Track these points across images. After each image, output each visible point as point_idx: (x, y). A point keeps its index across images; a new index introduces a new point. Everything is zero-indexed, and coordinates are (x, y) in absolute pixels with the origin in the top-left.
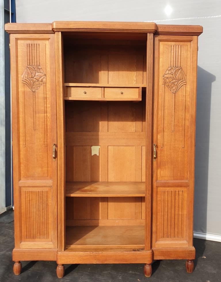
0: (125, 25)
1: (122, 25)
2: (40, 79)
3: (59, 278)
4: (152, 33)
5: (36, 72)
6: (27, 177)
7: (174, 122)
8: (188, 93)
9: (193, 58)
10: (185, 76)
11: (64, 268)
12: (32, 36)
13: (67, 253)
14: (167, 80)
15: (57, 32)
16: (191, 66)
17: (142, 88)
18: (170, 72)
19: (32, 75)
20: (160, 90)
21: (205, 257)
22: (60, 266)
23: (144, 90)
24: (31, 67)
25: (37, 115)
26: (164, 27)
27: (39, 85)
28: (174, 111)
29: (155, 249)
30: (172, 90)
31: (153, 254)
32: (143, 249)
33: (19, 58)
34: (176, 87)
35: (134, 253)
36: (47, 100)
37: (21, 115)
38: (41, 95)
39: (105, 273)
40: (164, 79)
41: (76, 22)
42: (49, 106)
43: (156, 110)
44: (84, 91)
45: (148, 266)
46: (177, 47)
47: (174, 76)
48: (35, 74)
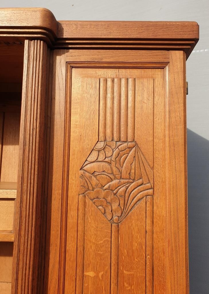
9: (173, 115)
10: (148, 169)
14: (94, 181)
16: (167, 139)
18: (102, 157)
20: (72, 214)
28: (117, 284)
30: (108, 210)
34: (122, 202)
40: (82, 176)
43: (54, 281)
46: (123, 82)
47: (114, 169)
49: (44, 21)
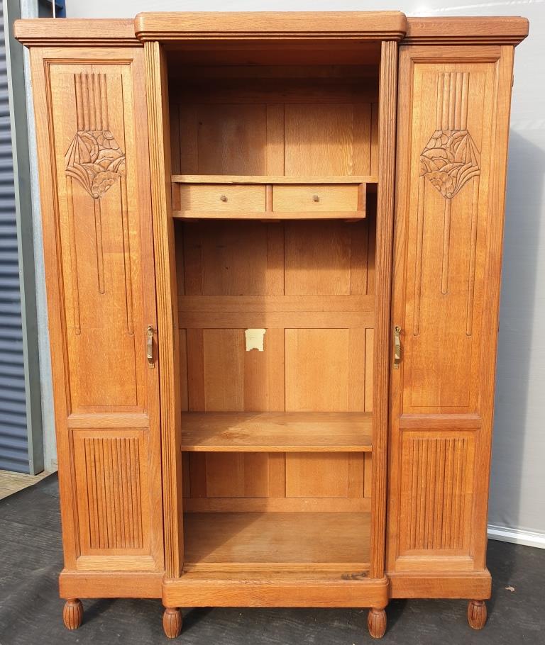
0: (323, 19)
1: (315, 20)
2: (111, 165)
3: (170, 637)
4: (395, 40)
5: (101, 148)
6: (88, 406)
7: (448, 272)
8: (484, 198)
9: (500, 106)
10: (477, 154)
11: (181, 615)
12: (86, 54)
13: (185, 582)
14: (432, 164)
15: (148, 41)
16: (494, 128)
17: (368, 185)
18: (438, 145)
19: (91, 154)
20: (414, 191)
21: (512, 589)
22: (171, 613)
23: (372, 190)
24: (86, 134)
25: (106, 256)
26: (426, 23)
27: (108, 181)
28: (449, 244)
29: (394, 573)
30: (443, 189)
31: (389, 587)
32: (365, 575)
33: (56, 113)
34: (454, 182)
35: (344, 584)
36: (130, 219)
37: (67, 257)
38: (114, 206)
39: (277, 627)
40: (422, 161)
41: (195, 16)
42: (135, 232)
43: (401, 243)
44: (220, 195)
45: (377, 613)
46: (459, 76)
47: (449, 155)
48: (97, 153)
49: (402, 25)
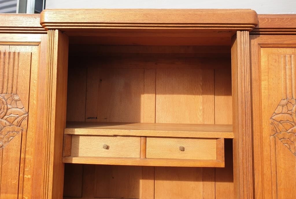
0: (190, 14)
1: (184, 15)
2: (16, 121)
4: (247, 30)
5: (9, 106)
12: (5, 38)
14: (281, 126)
15: (50, 29)
17: (226, 140)
18: (285, 110)
19: (1, 112)
23: (229, 144)
26: (271, 19)
27: (11, 134)
36: (26, 164)
38: (14, 154)
40: (272, 124)
42: (29, 176)
44: (103, 144)
48: (5, 111)
